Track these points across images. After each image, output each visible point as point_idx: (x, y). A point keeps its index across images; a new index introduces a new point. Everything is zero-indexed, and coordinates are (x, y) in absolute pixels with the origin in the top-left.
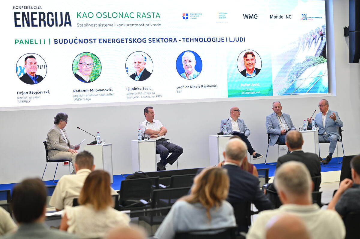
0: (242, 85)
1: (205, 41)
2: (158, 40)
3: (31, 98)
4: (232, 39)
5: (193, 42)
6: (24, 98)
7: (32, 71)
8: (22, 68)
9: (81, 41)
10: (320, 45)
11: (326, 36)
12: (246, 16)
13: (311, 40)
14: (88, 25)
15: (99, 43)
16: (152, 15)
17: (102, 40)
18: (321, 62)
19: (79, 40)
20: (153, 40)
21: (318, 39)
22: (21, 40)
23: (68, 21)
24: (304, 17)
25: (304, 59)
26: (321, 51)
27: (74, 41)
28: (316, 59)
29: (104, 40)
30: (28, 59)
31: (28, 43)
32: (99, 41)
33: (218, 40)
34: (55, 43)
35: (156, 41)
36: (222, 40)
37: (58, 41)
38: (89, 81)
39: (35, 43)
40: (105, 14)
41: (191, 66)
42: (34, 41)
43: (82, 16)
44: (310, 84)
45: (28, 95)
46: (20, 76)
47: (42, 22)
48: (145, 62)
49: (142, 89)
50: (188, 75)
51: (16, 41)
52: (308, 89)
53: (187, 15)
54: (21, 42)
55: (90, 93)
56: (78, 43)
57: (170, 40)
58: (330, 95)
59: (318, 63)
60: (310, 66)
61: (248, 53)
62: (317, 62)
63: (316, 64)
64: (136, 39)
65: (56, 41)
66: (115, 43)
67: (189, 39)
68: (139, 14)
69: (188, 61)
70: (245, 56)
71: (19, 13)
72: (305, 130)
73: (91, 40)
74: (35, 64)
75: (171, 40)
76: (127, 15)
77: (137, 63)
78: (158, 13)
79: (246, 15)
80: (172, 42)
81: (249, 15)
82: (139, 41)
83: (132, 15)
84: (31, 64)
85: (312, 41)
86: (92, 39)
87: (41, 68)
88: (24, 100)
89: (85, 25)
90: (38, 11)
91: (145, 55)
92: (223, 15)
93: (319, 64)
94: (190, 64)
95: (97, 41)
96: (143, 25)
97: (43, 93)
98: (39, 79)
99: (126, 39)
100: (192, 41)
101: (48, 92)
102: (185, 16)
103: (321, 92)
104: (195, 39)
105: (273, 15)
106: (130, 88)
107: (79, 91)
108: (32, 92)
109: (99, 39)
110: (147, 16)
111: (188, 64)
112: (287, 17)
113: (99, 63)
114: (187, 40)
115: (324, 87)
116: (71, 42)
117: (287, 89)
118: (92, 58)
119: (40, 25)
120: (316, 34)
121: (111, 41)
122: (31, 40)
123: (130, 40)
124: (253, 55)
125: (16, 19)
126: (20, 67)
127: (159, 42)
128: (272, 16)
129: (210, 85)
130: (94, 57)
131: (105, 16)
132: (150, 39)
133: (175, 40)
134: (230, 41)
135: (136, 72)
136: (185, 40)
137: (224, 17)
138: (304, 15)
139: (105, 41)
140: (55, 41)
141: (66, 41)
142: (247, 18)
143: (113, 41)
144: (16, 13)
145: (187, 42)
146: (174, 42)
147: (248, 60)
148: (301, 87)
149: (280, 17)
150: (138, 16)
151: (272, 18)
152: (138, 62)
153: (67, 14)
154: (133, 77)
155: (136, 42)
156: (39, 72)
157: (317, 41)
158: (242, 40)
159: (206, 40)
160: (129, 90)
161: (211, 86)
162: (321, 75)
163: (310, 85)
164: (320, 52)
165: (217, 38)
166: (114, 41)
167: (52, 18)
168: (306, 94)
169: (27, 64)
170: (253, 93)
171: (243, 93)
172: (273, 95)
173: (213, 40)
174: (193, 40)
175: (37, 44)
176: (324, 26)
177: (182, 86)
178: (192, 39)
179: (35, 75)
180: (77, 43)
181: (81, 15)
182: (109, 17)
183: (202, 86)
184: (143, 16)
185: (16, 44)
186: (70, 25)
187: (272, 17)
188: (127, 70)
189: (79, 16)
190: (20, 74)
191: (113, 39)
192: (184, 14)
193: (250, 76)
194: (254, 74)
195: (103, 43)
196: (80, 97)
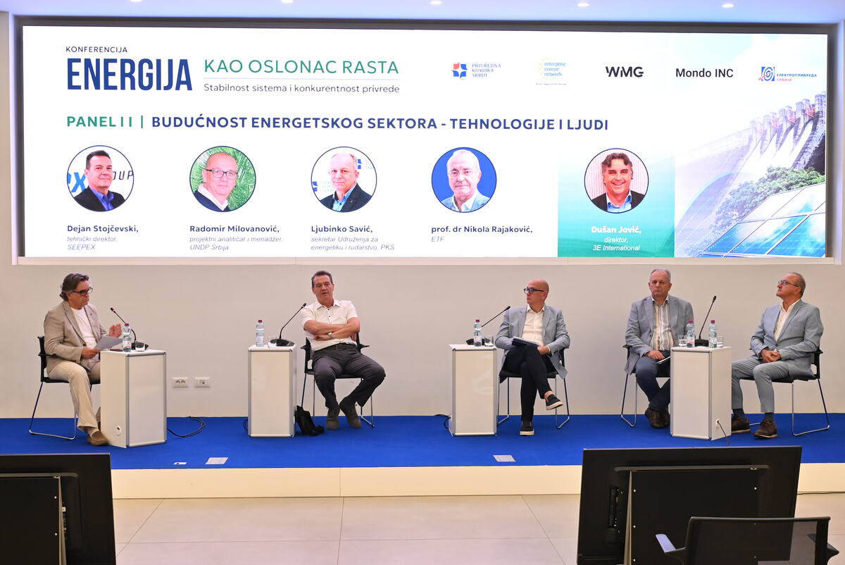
0: (594, 230)
1: (505, 128)
2: (390, 123)
3: (96, 239)
4: (574, 124)
5: (476, 128)
6: (82, 239)
7: (102, 183)
8: (81, 178)
9: (212, 122)
10: (810, 140)
11: (825, 119)
12: (612, 71)
13: (785, 129)
14: (228, 88)
15: (253, 126)
16: (378, 67)
17: (260, 121)
18: (809, 182)
19: (208, 119)
20: (379, 123)
21: (804, 127)
22: (81, 118)
23: (184, 78)
24: (767, 74)
25: (764, 174)
26: (810, 156)
27: (196, 122)
28: (794, 175)
29: (263, 120)
30: (94, 158)
31: (95, 125)
32: (253, 122)
33: (540, 124)
34: (154, 126)
35: (385, 124)
36: (549, 124)
37: (161, 121)
38: (227, 209)
39: (111, 125)
40: (268, 63)
41: (467, 181)
42: (108, 120)
43: (216, 69)
44: (776, 232)
45: (91, 234)
46: (75, 194)
47: (128, 80)
48: (358, 170)
49: (348, 229)
50: (459, 202)
51: (70, 120)
52: (769, 244)
53: (464, 67)
54: (81, 122)
55: (227, 234)
56: (206, 125)
57: (419, 124)
58: (829, 261)
59: (801, 183)
60: (778, 190)
61: (614, 157)
62: (797, 183)
63: (794, 186)
64: (338, 119)
65: (156, 122)
66: (289, 127)
67: (467, 122)
68: (347, 65)
69: (461, 172)
70: (607, 163)
71: (78, 60)
72: (689, 345)
73: (234, 120)
74: (109, 168)
75: (421, 123)
76: (319, 67)
77: (339, 172)
78: (393, 63)
79: (613, 69)
80: (424, 127)
81: (621, 69)
82: (347, 123)
83: (331, 67)
84: (99, 167)
85: (788, 131)
86: (236, 119)
87: (121, 177)
88: (82, 243)
89: (222, 88)
90: (119, 57)
91: (358, 155)
92: (554, 67)
93: (802, 186)
94: (468, 178)
95: (248, 122)
96: (356, 89)
97: (124, 230)
98: (117, 200)
99: (316, 120)
100: (473, 126)
101: (133, 229)
102: (460, 70)
103: (804, 253)
104: (482, 121)
105: (683, 70)
106: (321, 226)
107: (203, 229)
108: (100, 228)
109: (253, 119)
110: (367, 69)
111: (461, 177)
112: (721, 73)
113: (251, 172)
114: (461, 124)
115: (813, 242)
116: (189, 123)
117: (713, 242)
118: (236, 159)
119: (123, 87)
120: (800, 115)
121: (281, 124)
122: (101, 118)
123: (326, 121)
124: (627, 162)
125: (71, 74)
126: (77, 174)
127: (394, 127)
128: (680, 71)
129: (514, 228)
130: (239, 157)
131: (269, 69)
132: (372, 121)
133: (433, 124)
134: (569, 128)
135: (336, 193)
136: (457, 123)
137: (557, 72)
138: (769, 70)
139: (266, 122)
140: (154, 122)
141: (177, 122)
142: (616, 75)
143: (284, 123)
144: (71, 61)
145: (461, 127)
146: (429, 127)
147: (613, 172)
148: (752, 239)
149: (704, 73)
150: (346, 69)
151: (680, 75)
152: (342, 171)
153: (184, 63)
154: (329, 202)
155: (338, 127)
156: (116, 187)
157: (799, 132)
158: (600, 125)
159: (508, 124)
160: (318, 230)
161: (517, 230)
162: (808, 214)
163: (775, 235)
164: (807, 157)
165: (536, 121)
166: (286, 122)
167: (150, 71)
168: (765, 255)
169: (92, 168)
170: (622, 249)
171: (597, 248)
172: (675, 256)
173: (527, 124)
174: (476, 124)
175: (114, 126)
176: (821, 96)
177: (445, 228)
178: (473, 121)
179: (107, 192)
180: (203, 126)
181: (215, 66)
182: (277, 71)
183: (494, 229)
184: (357, 69)
185: (69, 125)
186: (190, 88)
187: (681, 73)
188: (314, 187)
189: (209, 68)
190: (74, 190)
191: (284, 119)
192: (456, 66)
193: (616, 210)
194: (629, 206)
195: (262, 126)
196: (205, 243)
